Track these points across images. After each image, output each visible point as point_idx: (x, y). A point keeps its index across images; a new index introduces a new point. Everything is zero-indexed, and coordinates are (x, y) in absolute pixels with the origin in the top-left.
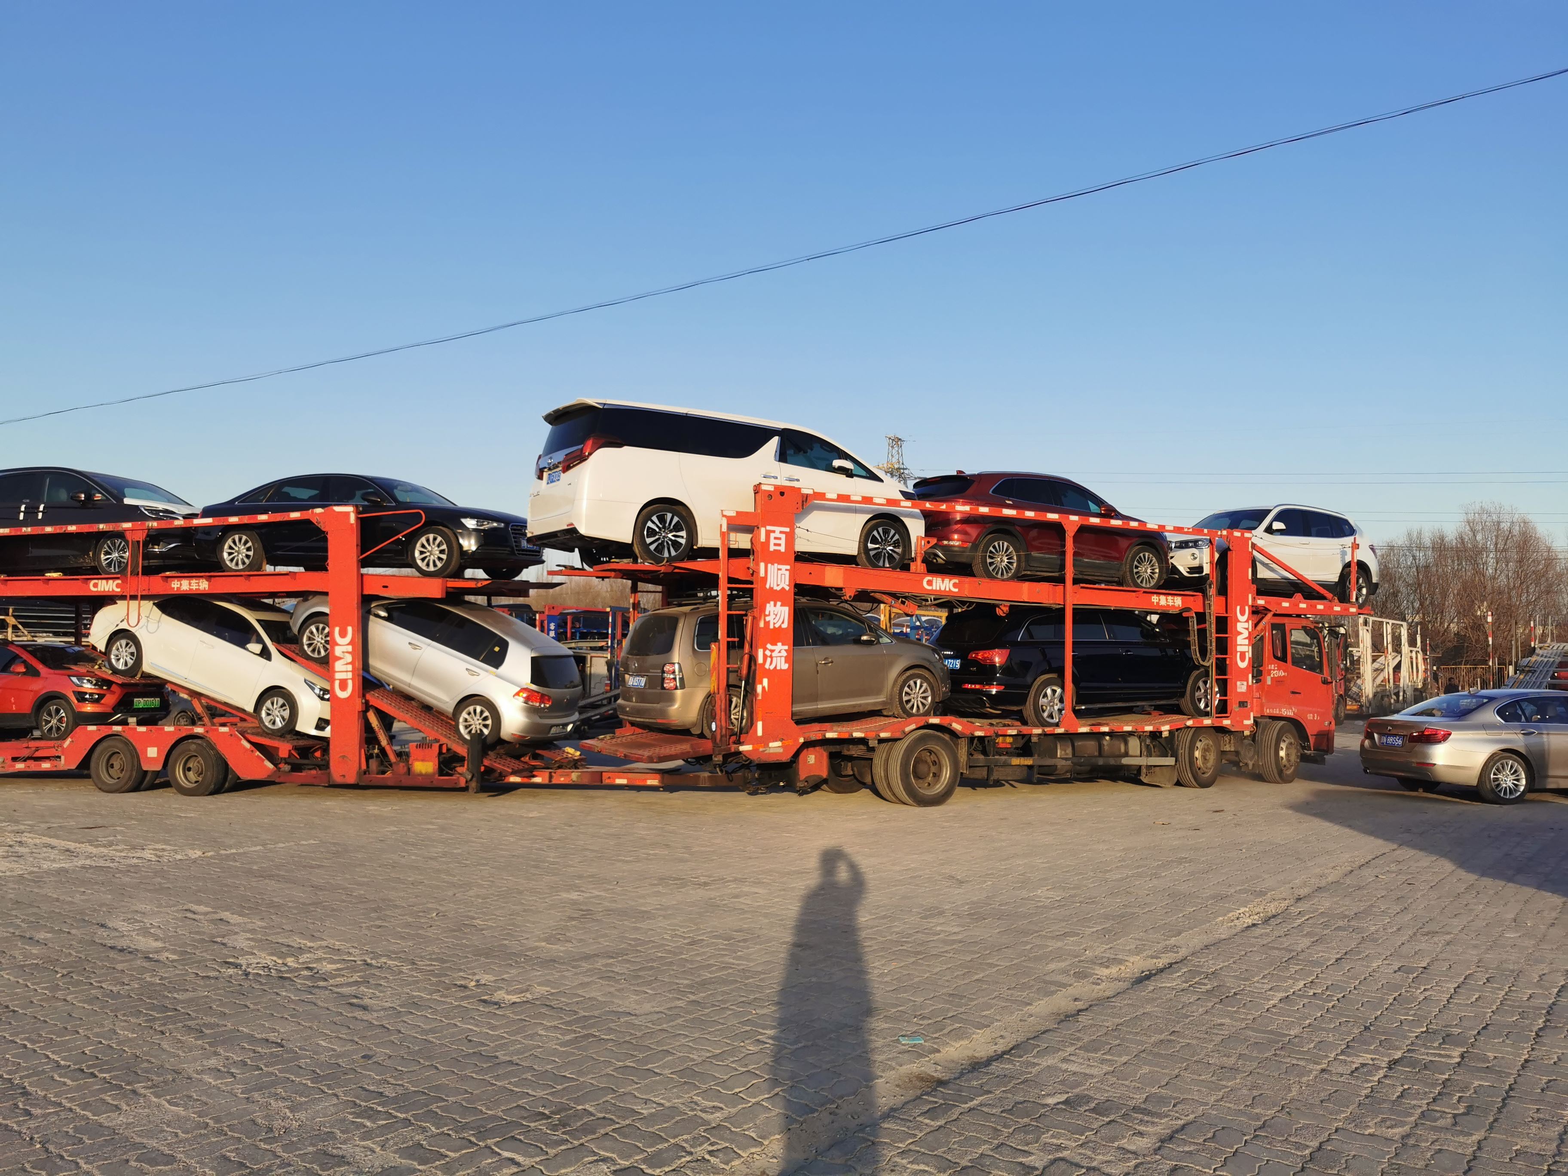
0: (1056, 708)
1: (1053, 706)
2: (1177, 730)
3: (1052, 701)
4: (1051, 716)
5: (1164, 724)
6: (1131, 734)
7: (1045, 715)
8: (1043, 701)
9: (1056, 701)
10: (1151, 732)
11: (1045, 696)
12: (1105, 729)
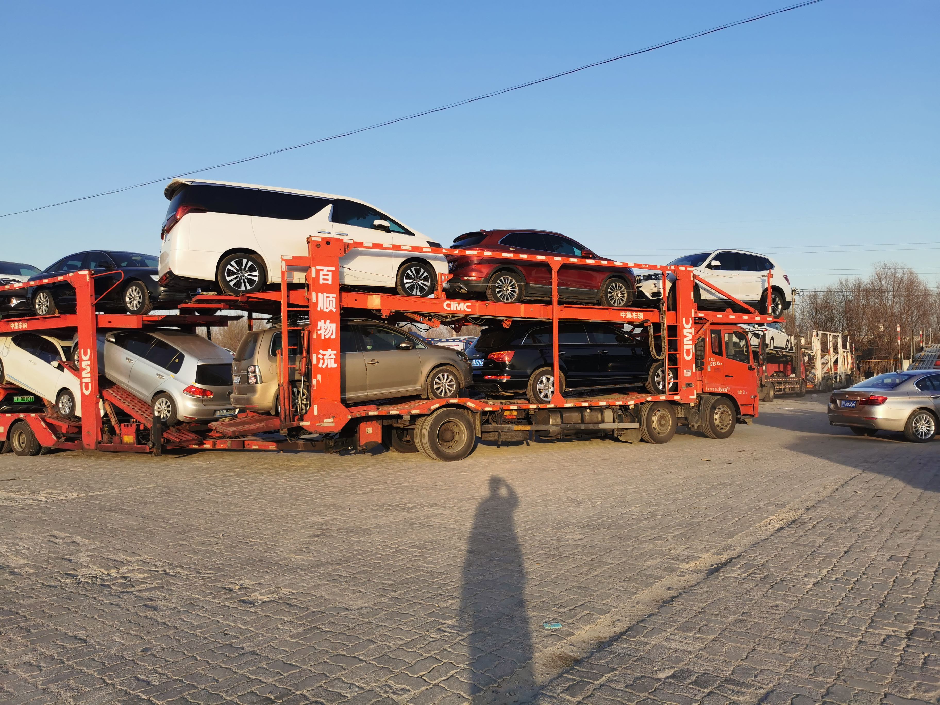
0: (550, 390)
1: (548, 389)
2: (642, 404)
3: (547, 386)
4: (546, 396)
5: (630, 400)
6: (606, 407)
7: (542, 396)
8: (539, 386)
9: (550, 386)
10: (620, 406)
11: (542, 382)
12: (586, 404)
